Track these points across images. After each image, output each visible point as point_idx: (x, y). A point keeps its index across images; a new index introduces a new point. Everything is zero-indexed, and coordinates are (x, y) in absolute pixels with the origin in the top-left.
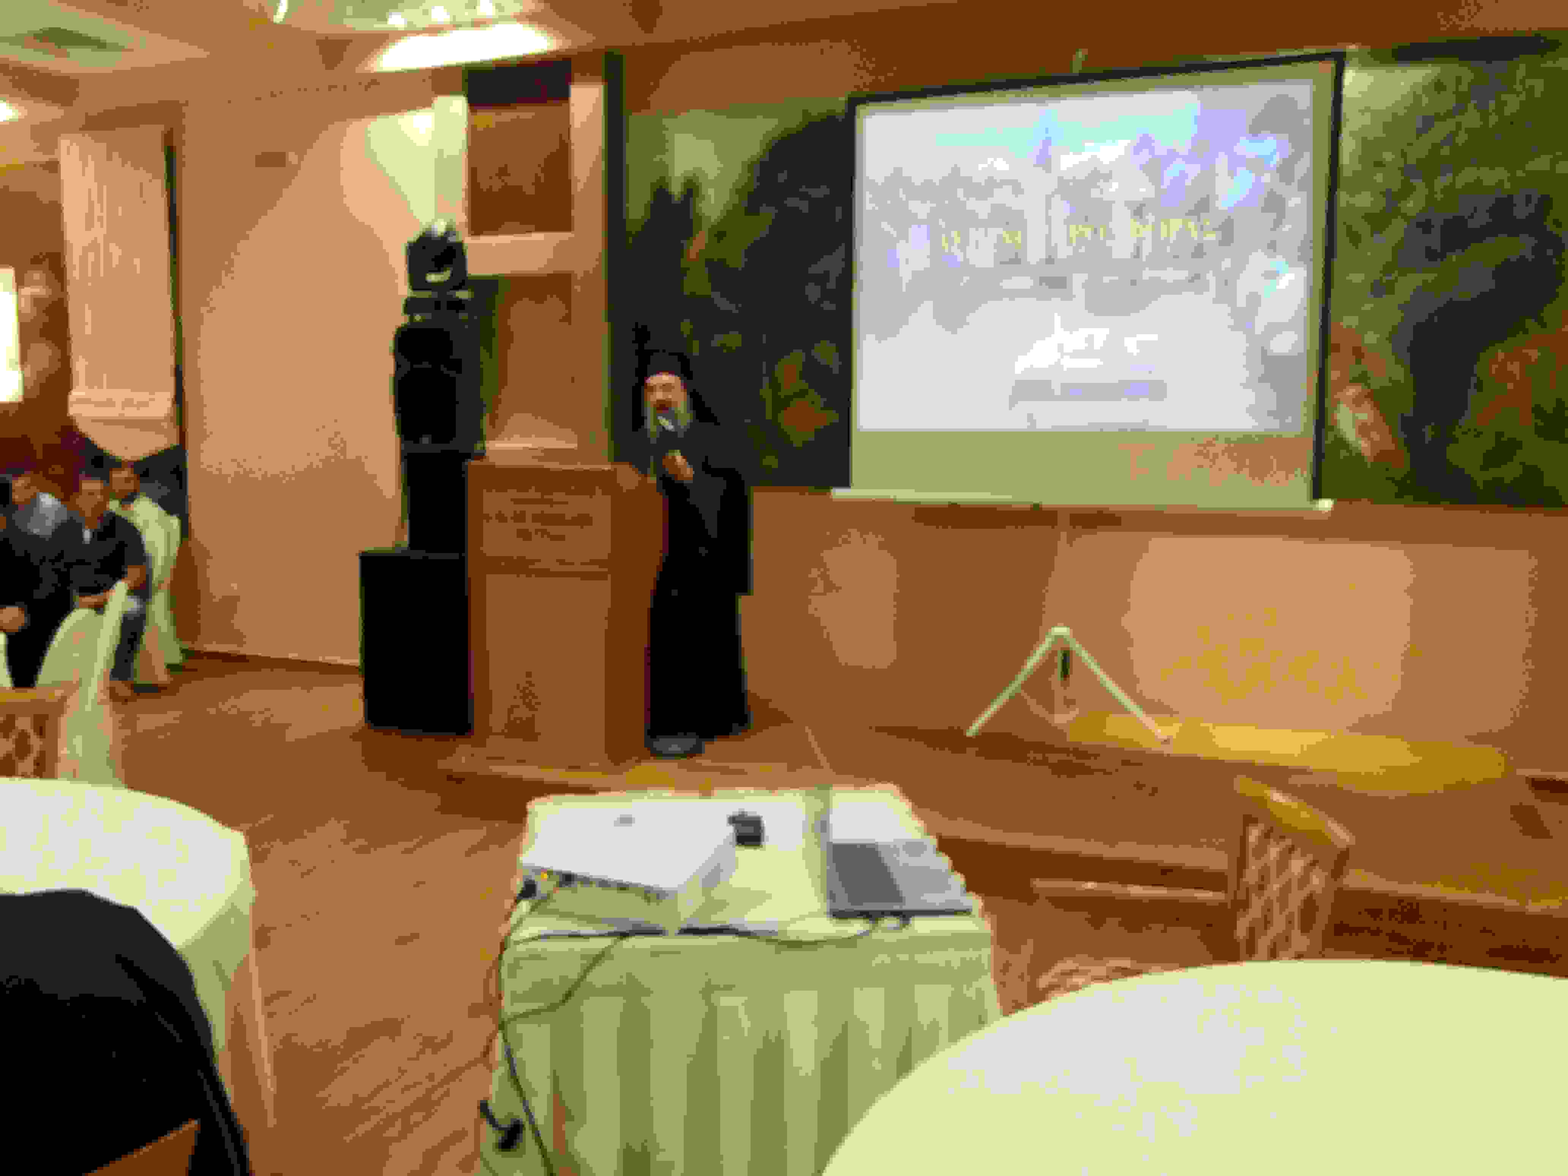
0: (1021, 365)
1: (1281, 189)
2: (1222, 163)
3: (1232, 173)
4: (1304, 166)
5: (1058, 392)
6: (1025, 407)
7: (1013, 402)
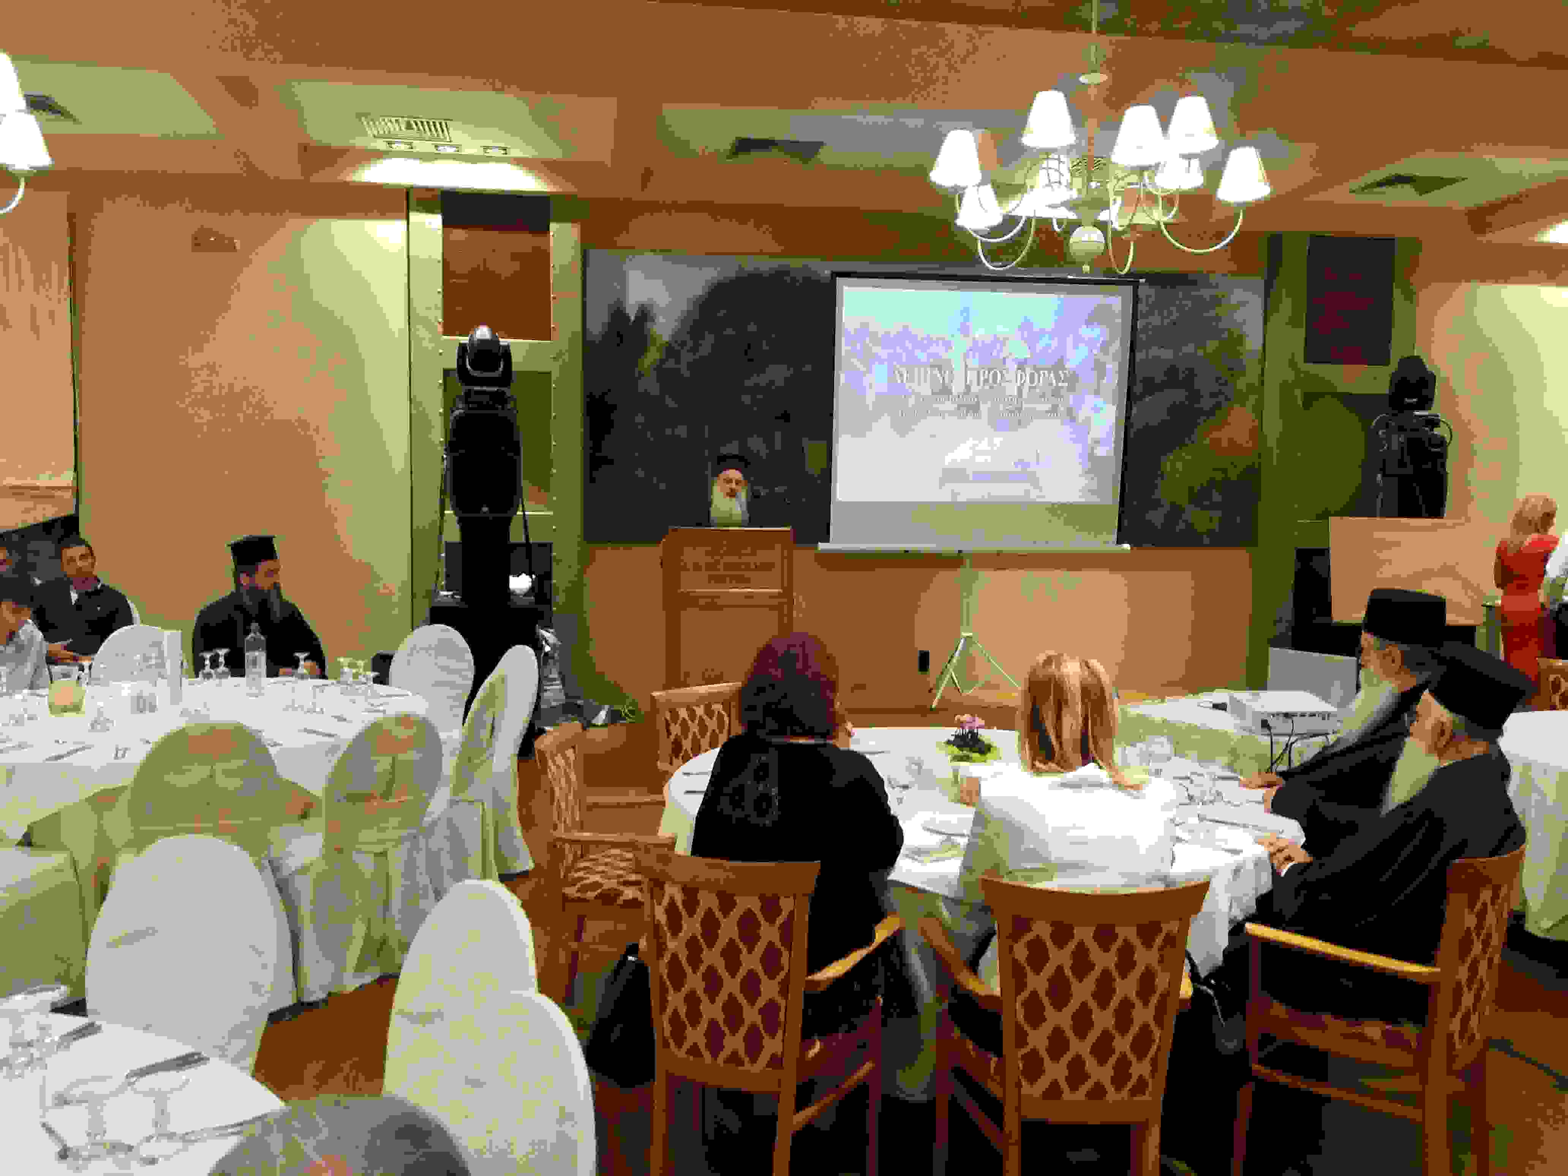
0: (948, 459)
1: (1103, 358)
2: (1070, 340)
3: (1075, 347)
4: (1116, 346)
5: (971, 478)
6: (949, 487)
7: (942, 483)
